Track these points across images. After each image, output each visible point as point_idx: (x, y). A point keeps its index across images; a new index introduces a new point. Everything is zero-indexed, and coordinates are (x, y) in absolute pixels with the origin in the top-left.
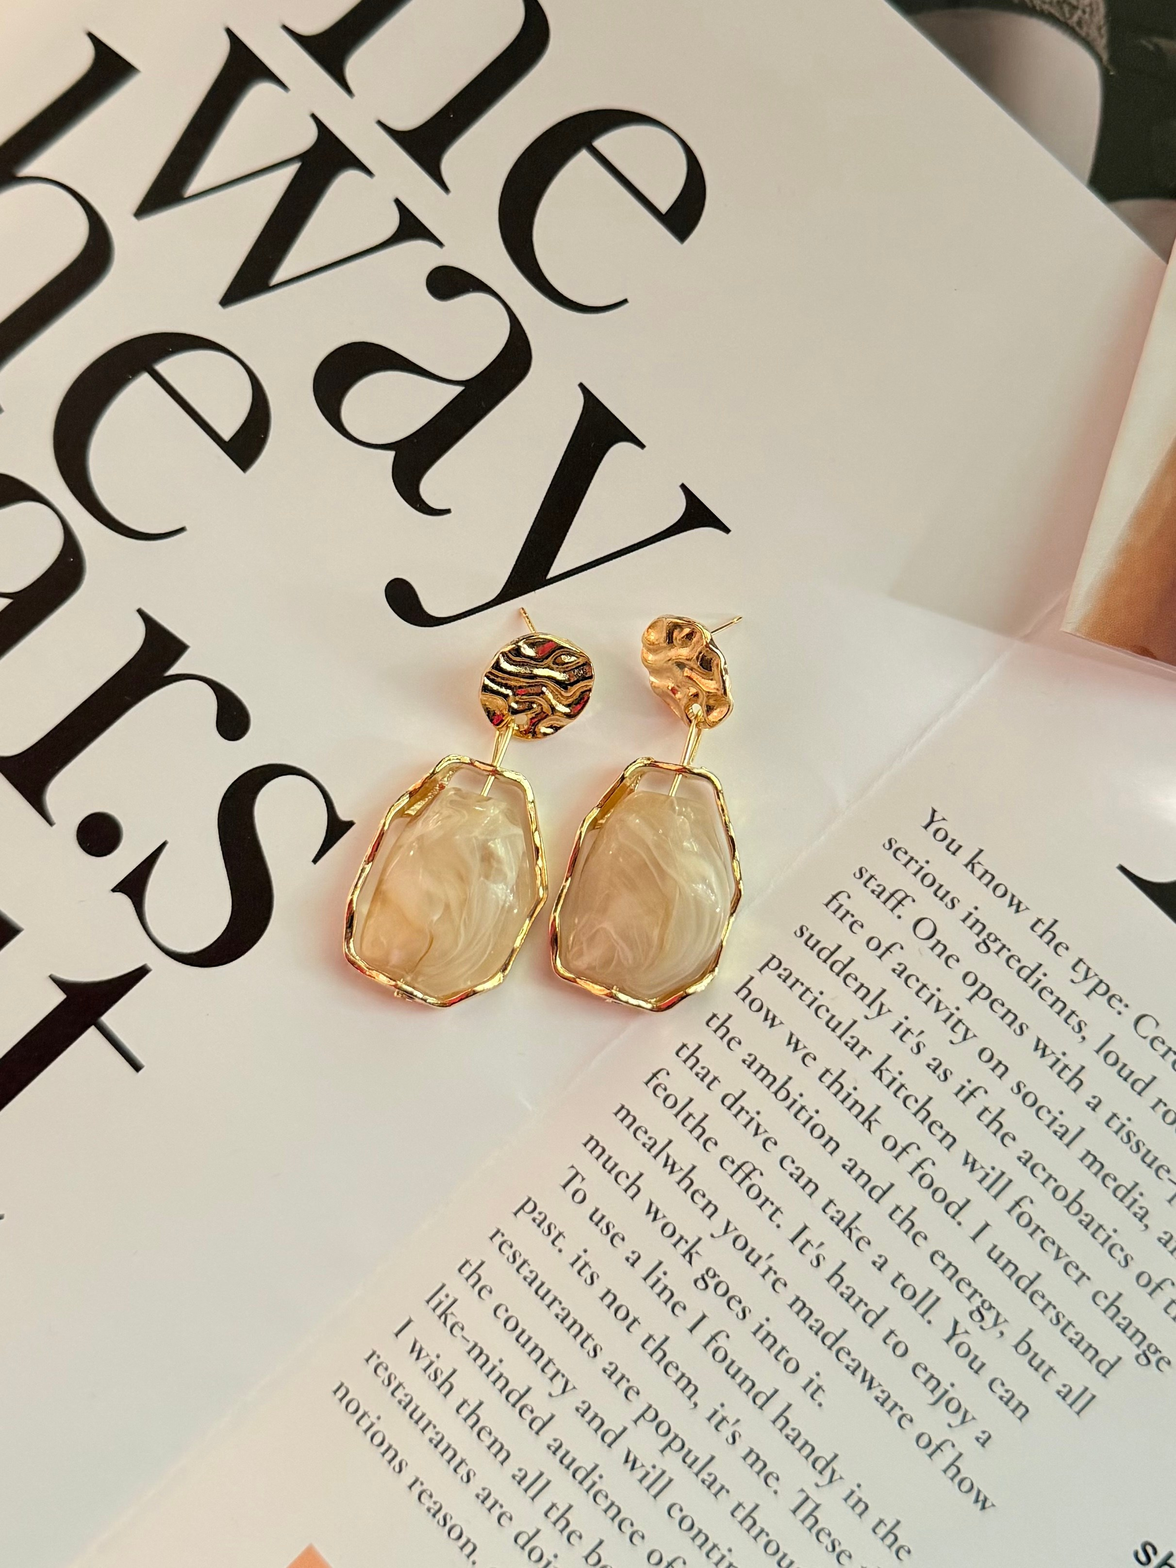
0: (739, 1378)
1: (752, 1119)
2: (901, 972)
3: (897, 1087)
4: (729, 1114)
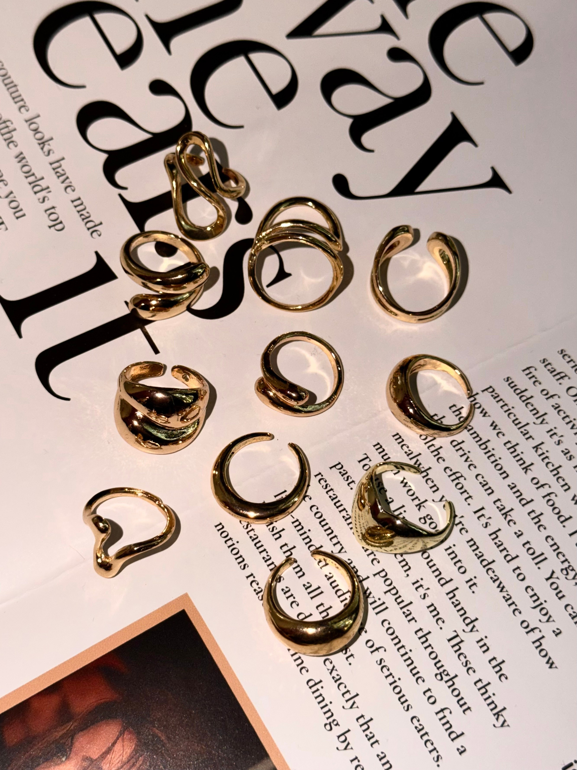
0: (434, 569)
2: (557, 407)
3: (544, 457)
4: (454, 449)
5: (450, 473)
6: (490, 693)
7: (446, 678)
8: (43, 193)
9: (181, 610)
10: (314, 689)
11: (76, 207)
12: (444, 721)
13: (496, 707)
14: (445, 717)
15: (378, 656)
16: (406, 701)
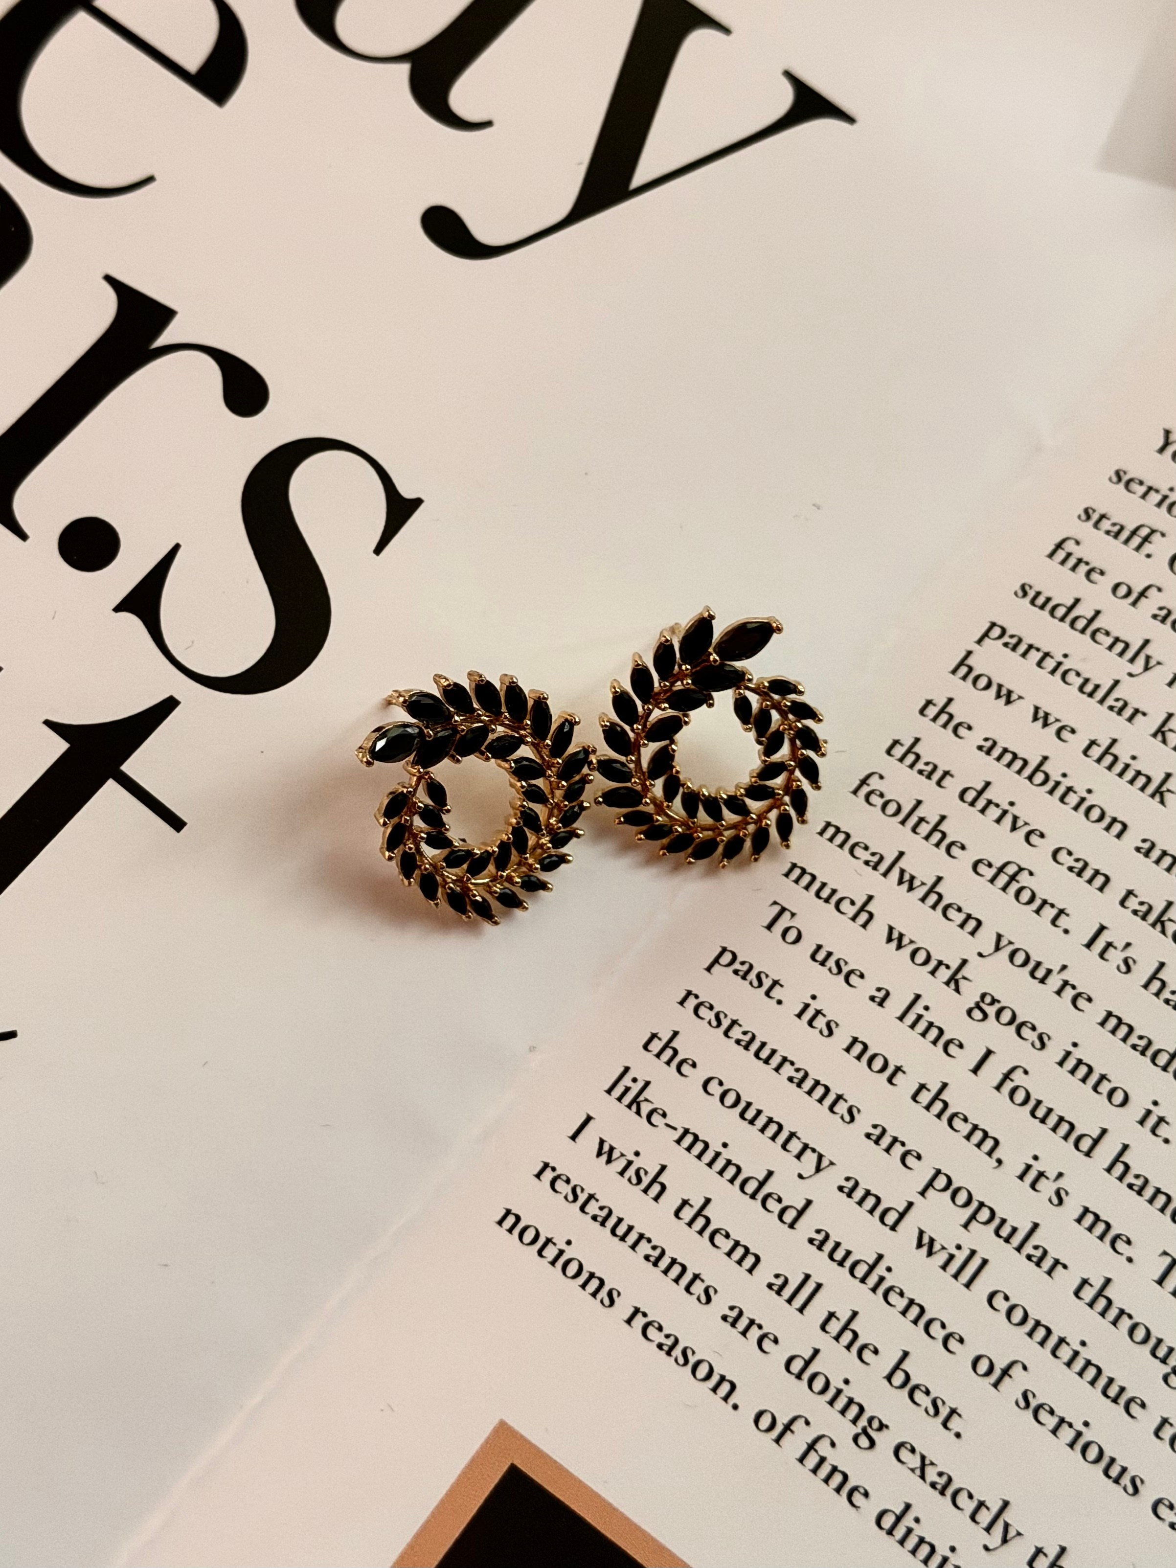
0: (1051, 1121)
2: (1164, 617)
4: (974, 812)
5: (990, 873)
9: (505, 1468)
10: (900, 1532)
15: (1013, 1388)
16: (1124, 1470)
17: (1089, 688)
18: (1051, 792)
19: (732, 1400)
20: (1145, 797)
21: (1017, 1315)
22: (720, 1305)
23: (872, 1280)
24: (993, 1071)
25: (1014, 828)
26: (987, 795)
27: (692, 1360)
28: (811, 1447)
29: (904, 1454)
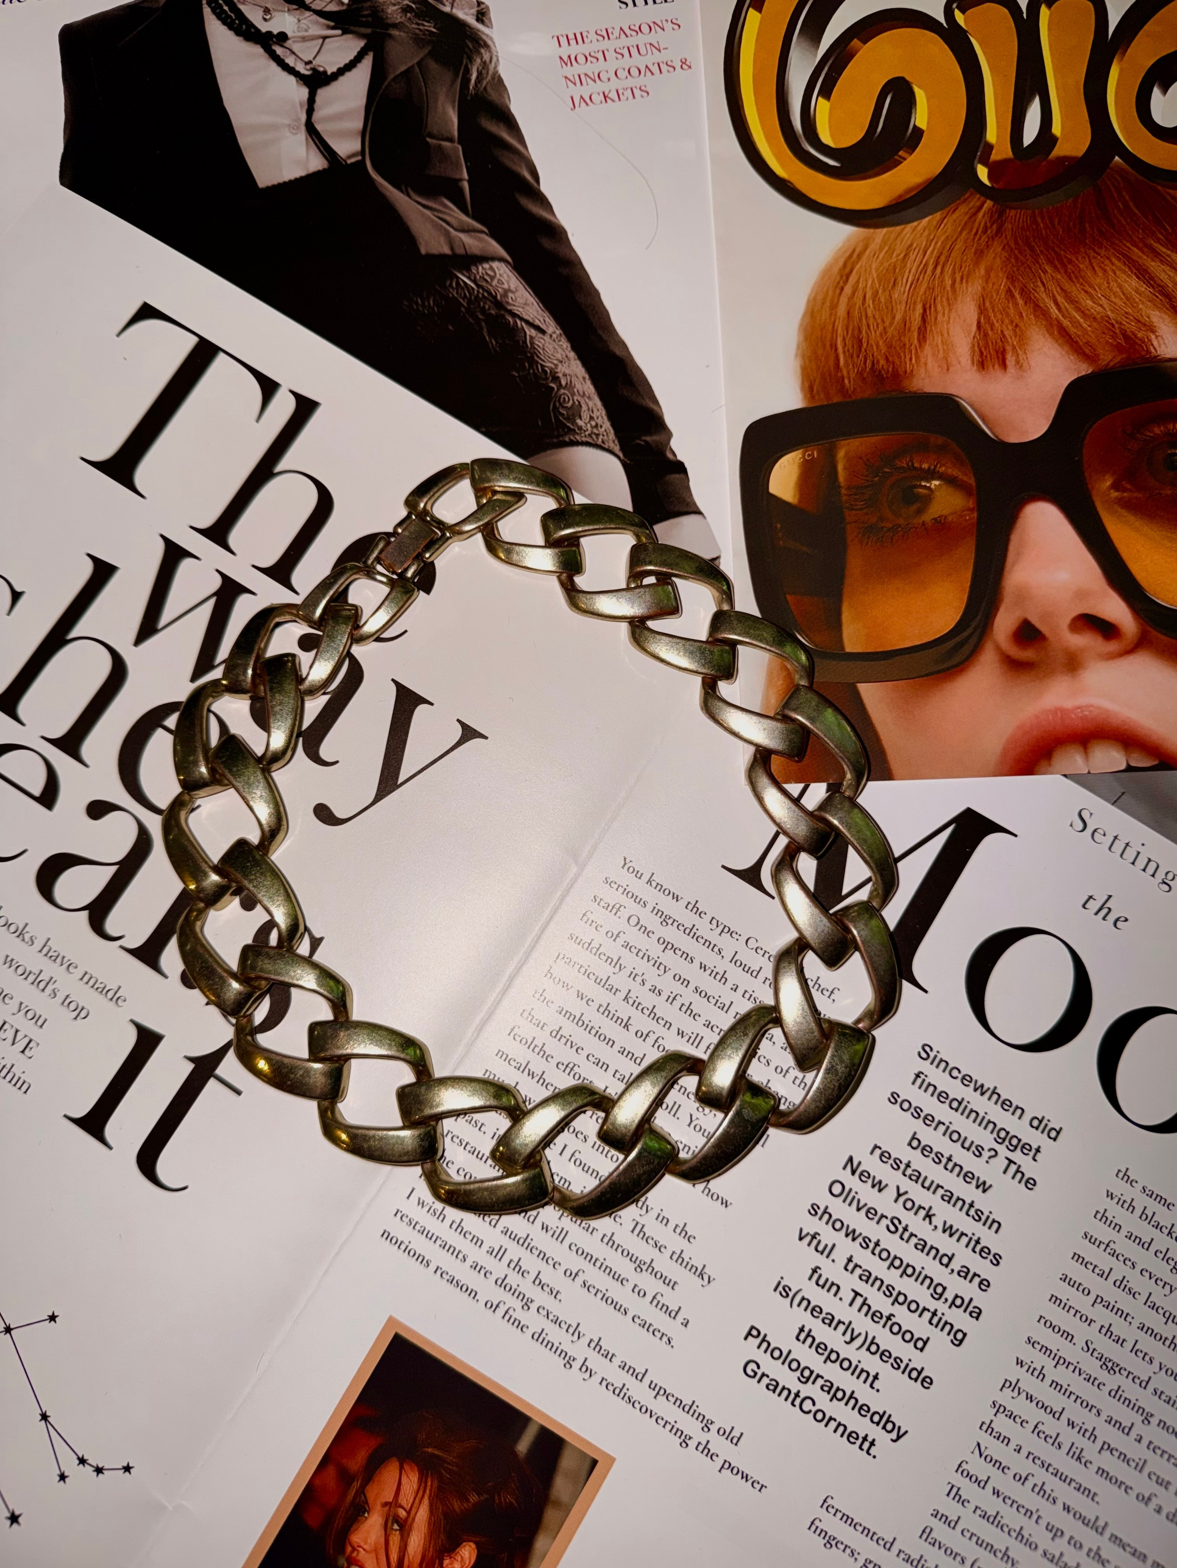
0: (590, 1171)
1: (568, 1040)
2: (627, 946)
3: (636, 1005)
4: (556, 1040)
5: (562, 1067)
6: (686, 1259)
7: (644, 1268)
8: (50, 987)
9: (393, 1334)
10: (540, 1340)
11: (87, 983)
12: (660, 1306)
13: (697, 1269)
14: (659, 1302)
15: (579, 1280)
16: (621, 1306)
17: (598, 981)
18: (585, 1029)
19: (477, 1298)
20: (621, 1028)
21: (580, 1252)
22: (469, 1262)
23: (526, 1245)
24: (568, 1153)
25: (571, 1047)
26: (560, 1033)
27: (460, 1285)
28: (506, 1312)
29: (541, 1310)
